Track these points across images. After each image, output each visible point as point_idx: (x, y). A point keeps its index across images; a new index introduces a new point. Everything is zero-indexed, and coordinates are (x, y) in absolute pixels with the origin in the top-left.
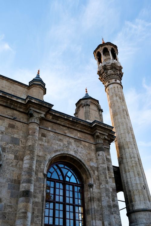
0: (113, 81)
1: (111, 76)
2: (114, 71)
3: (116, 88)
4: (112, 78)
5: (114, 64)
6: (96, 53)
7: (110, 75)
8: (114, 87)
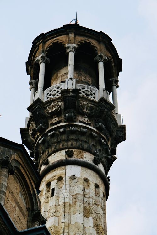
0: (88, 158)
1: (83, 138)
2: (99, 128)
3: (92, 186)
4: (86, 146)
5: (107, 106)
6: (44, 43)
7: (83, 133)
8: (86, 180)
